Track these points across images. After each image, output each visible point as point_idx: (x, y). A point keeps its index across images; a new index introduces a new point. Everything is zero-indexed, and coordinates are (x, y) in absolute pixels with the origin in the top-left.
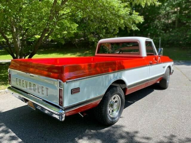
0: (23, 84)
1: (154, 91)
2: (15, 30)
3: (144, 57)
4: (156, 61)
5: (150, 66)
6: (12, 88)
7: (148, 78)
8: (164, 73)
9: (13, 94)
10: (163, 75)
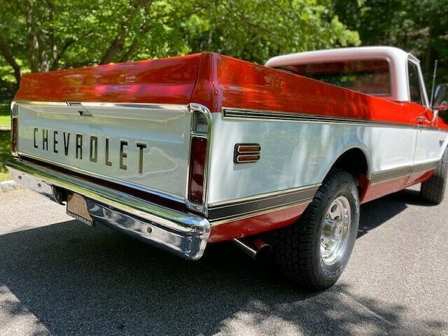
0: (56, 142)
1: (407, 207)
2: (37, 44)
3: (402, 102)
4: (429, 122)
5: (419, 131)
6: (18, 160)
7: (411, 163)
8: (439, 158)
9: (20, 177)
10: (437, 163)
